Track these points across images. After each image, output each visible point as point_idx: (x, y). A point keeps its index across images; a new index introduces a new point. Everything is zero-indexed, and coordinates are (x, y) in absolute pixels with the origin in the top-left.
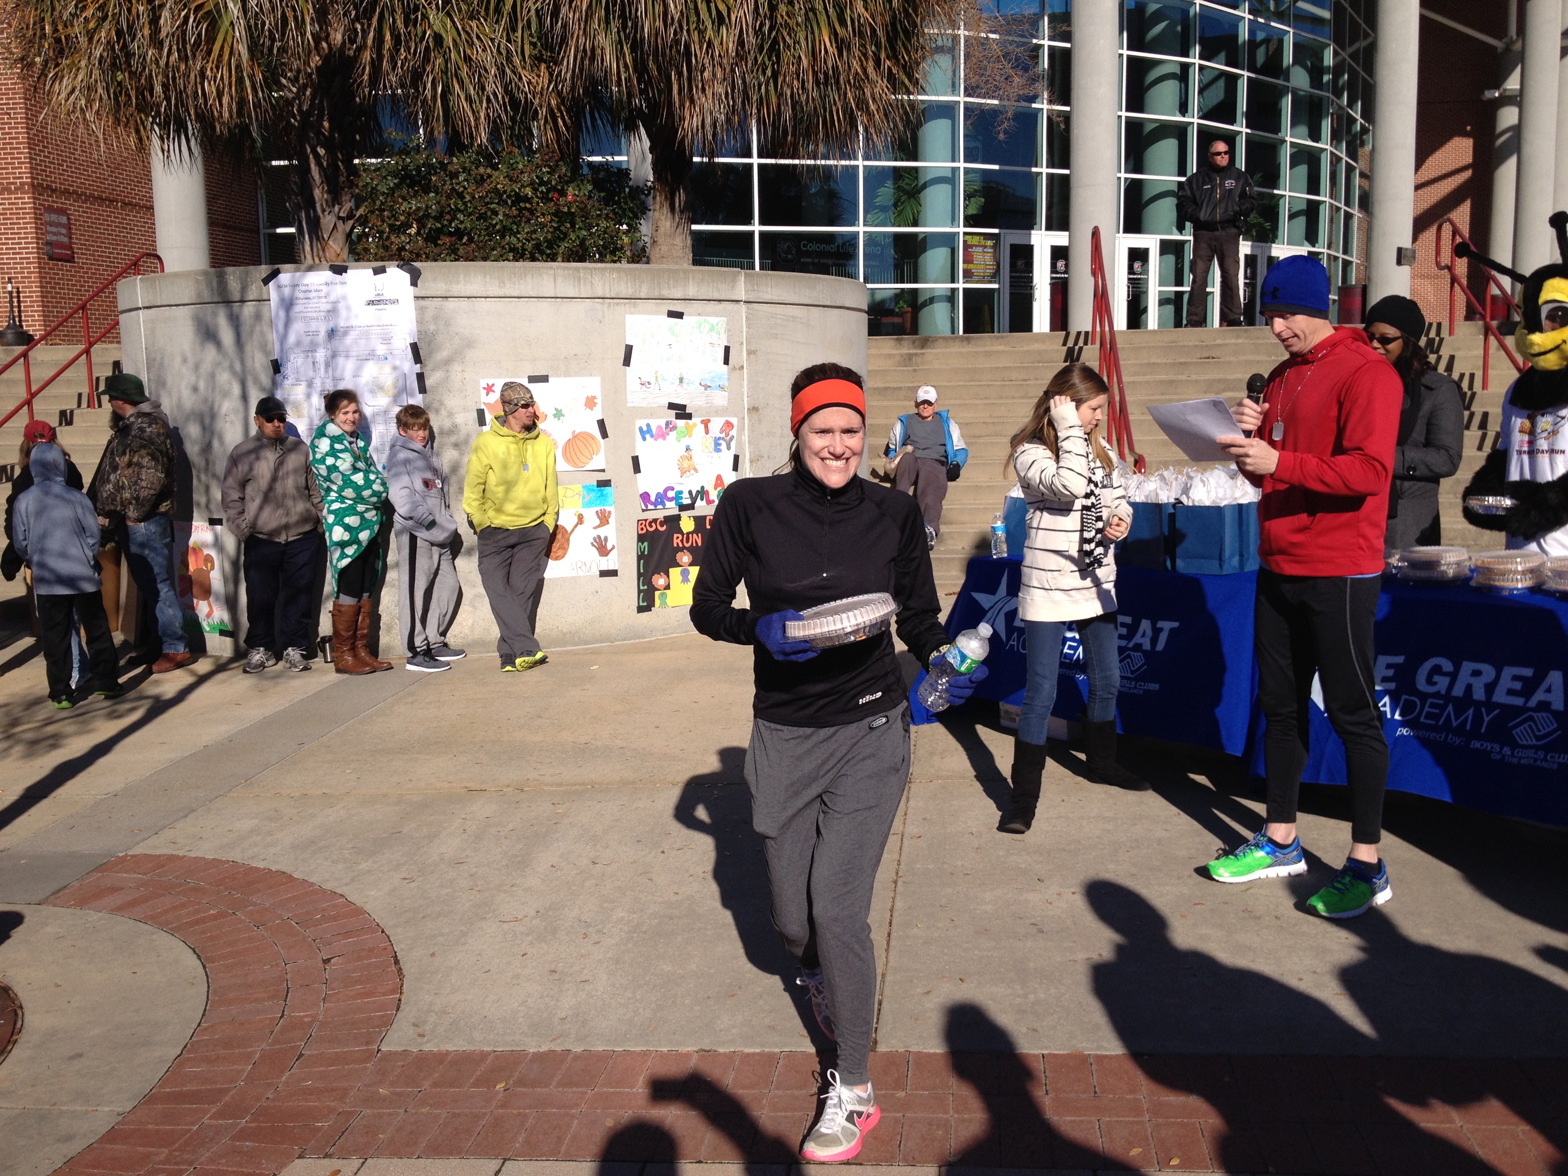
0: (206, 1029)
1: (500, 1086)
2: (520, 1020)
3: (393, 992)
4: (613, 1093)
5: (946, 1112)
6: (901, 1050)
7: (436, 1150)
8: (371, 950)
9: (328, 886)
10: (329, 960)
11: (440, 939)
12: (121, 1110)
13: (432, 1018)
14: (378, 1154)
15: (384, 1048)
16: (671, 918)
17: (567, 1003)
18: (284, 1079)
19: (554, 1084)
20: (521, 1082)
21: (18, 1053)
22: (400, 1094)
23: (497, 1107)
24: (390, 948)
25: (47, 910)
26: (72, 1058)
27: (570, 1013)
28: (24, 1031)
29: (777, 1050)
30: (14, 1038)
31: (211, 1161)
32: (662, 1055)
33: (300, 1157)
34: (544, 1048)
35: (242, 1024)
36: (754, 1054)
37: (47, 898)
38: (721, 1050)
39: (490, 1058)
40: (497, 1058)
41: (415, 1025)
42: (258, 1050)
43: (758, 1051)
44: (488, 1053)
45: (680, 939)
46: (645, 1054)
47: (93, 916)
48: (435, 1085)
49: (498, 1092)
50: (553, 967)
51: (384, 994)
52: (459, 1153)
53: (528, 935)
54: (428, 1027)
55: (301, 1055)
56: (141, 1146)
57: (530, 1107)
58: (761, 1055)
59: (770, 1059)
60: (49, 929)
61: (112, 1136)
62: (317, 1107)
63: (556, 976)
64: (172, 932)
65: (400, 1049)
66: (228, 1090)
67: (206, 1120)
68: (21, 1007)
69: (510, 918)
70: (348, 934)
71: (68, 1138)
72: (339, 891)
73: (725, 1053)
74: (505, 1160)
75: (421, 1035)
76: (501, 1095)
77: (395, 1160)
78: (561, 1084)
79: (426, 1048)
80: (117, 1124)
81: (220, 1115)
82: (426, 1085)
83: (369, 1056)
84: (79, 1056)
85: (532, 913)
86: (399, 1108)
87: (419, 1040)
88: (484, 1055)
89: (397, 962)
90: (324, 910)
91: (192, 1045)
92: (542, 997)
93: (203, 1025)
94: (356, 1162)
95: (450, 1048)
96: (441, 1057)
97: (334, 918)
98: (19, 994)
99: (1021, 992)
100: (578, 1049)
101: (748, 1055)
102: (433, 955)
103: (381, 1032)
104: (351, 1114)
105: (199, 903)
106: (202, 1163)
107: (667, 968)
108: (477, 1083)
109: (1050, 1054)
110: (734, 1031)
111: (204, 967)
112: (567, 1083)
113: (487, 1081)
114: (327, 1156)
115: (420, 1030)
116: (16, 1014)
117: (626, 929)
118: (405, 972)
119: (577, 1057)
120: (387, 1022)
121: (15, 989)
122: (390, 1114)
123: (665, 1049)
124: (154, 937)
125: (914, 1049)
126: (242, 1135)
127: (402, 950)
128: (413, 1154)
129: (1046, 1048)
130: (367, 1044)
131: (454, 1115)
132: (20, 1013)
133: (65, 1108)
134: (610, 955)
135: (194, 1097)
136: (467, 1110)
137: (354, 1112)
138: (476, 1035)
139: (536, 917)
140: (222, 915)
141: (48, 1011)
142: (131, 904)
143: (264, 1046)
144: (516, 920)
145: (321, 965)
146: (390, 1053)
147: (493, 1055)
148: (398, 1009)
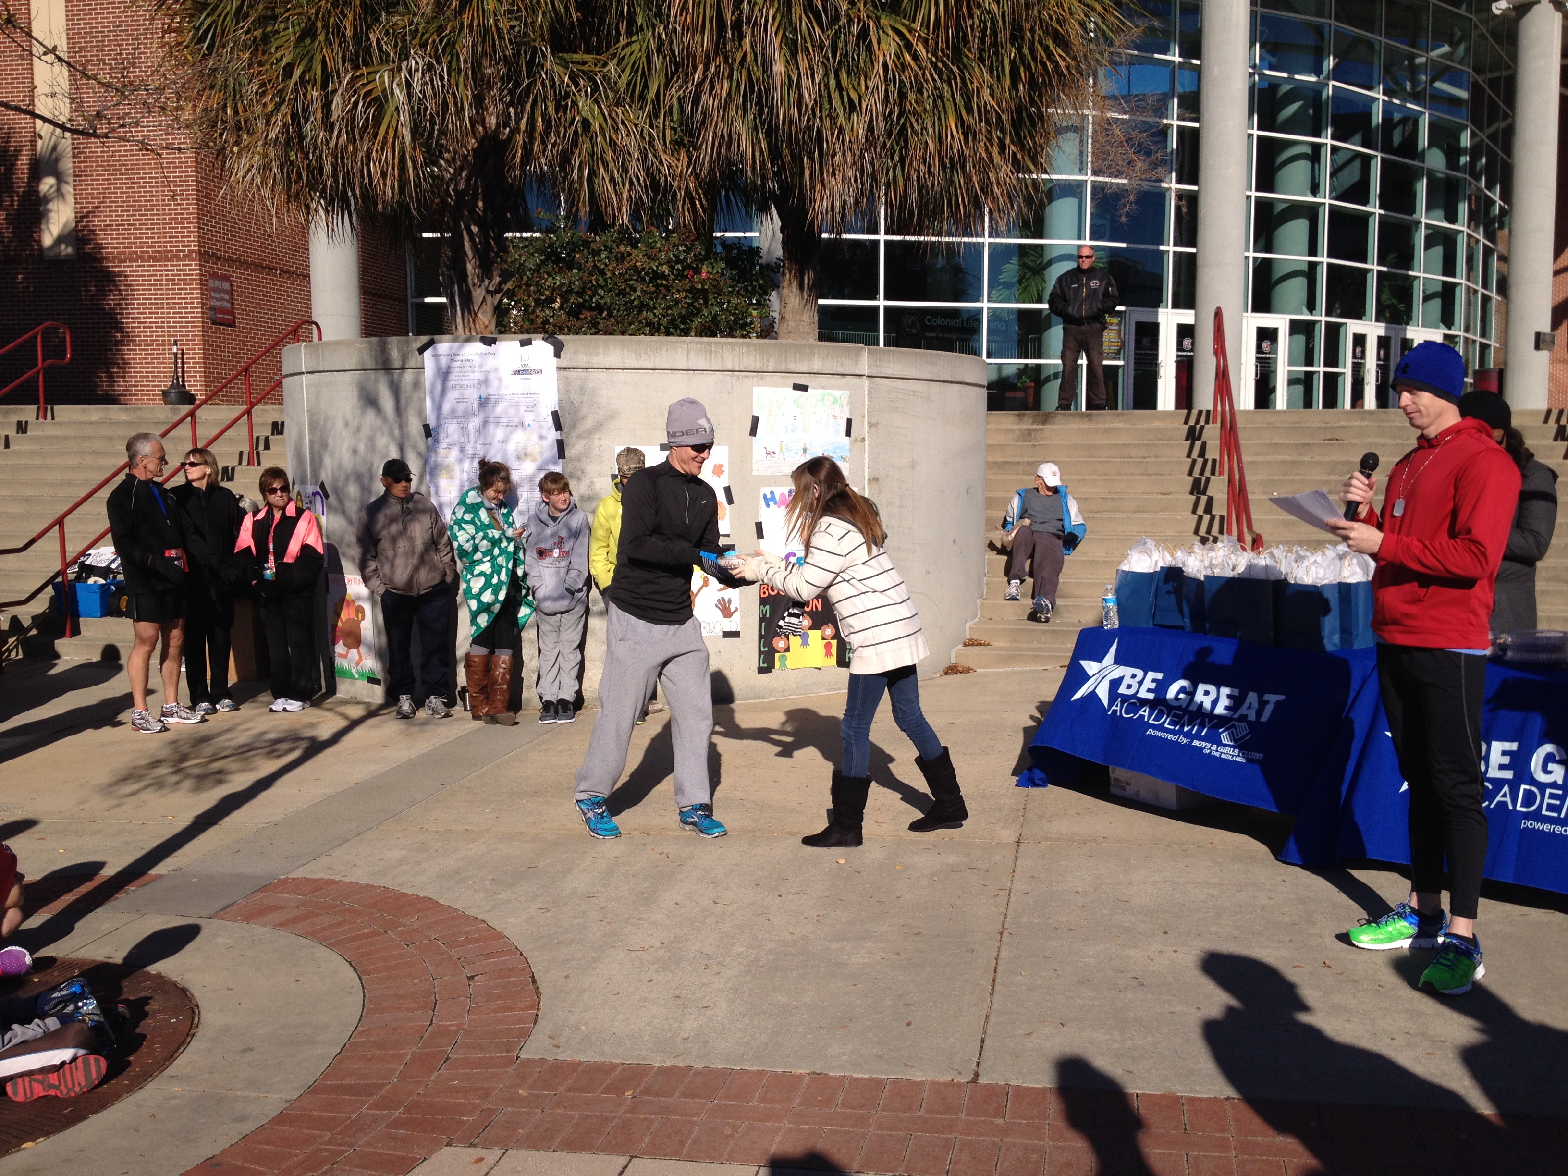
0: (363, 1032)
1: (629, 1094)
2: (647, 1038)
3: (531, 1007)
4: (732, 1105)
5: (1041, 1139)
6: (1002, 1083)
7: (570, 1145)
8: (510, 970)
9: (471, 912)
10: (473, 977)
11: (574, 963)
12: (289, 1098)
13: (566, 1032)
14: (518, 1146)
15: (523, 1056)
16: (787, 955)
17: (690, 1025)
18: (432, 1078)
19: (677, 1094)
20: (647, 1091)
21: (196, 1045)
22: (538, 1096)
23: (625, 1112)
24: (527, 969)
25: (217, 923)
26: (244, 1051)
27: (692, 1034)
28: (200, 1026)
29: (883, 1077)
30: (193, 1031)
31: (368, 1144)
32: (776, 1075)
33: (448, 1145)
34: (668, 1063)
35: (395, 1029)
36: (862, 1079)
37: (217, 913)
38: (831, 1074)
39: (619, 1069)
40: (624, 1069)
41: (551, 1037)
42: (408, 1052)
43: (866, 1076)
44: (617, 1065)
45: (795, 973)
46: (761, 1073)
47: (257, 930)
48: (570, 1090)
49: (626, 1099)
50: (677, 993)
51: (522, 1009)
52: (590, 1150)
53: (654, 964)
54: (562, 1039)
55: (448, 1059)
56: (307, 1128)
57: (655, 1114)
58: (869, 1080)
59: (879, 1084)
60: (220, 940)
61: (281, 1118)
62: (463, 1104)
63: (679, 1001)
64: (330, 946)
65: (538, 1057)
66: (383, 1085)
67: (364, 1110)
68: (198, 1006)
69: (637, 947)
70: (488, 955)
71: (243, 1119)
72: (480, 917)
73: (835, 1078)
74: (632, 1157)
75: (557, 1047)
76: (629, 1102)
77: (533, 1152)
78: (684, 1095)
79: (561, 1058)
80: (286, 1109)
81: (377, 1106)
82: (561, 1089)
83: (510, 1061)
84: (251, 1049)
85: (658, 944)
86: (536, 1107)
87: (555, 1050)
88: (614, 1067)
89: (534, 981)
90: (468, 933)
91: (350, 1045)
92: (667, 1019)
93: (360, 1029)
94: (498, 1152)
95: (583, 1058)
96: (575, 1066)
97: (477, 941)
98: (196, 995)
99: (1119, 1038)
100: (699, 1065)
101: (856, 1080)
102: (567, 977)
103: (520, 1042)
104: (491, 1112)
105: (355, 923)
106: (361, 1146)
107: (783, 999)
108: (608, 1090)
109: (1143, 1094)
110: (844, 1058)
111: (360, 978)
112: (690, 1094)
113: (617, 1088)
114: (472, 1145)
115: (555, 1042)
116: (193, 1012)
117: (745, 962)
118: (541, 991)
119: (698, 1073)
120: (526, 1034)
121: (192, 990)
122: (528, 1113)
123: (779, 1070)
124: (314, 950)
125: (1014, 1083)
126: (397, 1124)
127: (539, 971)
128: (549, 1148)
129: (1140, 1088)
130: (508, 1051)
131: (587, 1116)
132: (196, 1010)
133: (239, 1093)
134: (730, 985)
135: (352, 1090)
136: (598, 1114)
137: (497, 1110)
138: (606, 1048)
139: (661, 948)
140: (375, 934)
141: (221, 1011)
142: (295, 920)
143: (414, 1049)
144: (643, 949)
145: (466, 981)
146: (528, 1060)
147: (621, 1067)
148: (535, 1023)
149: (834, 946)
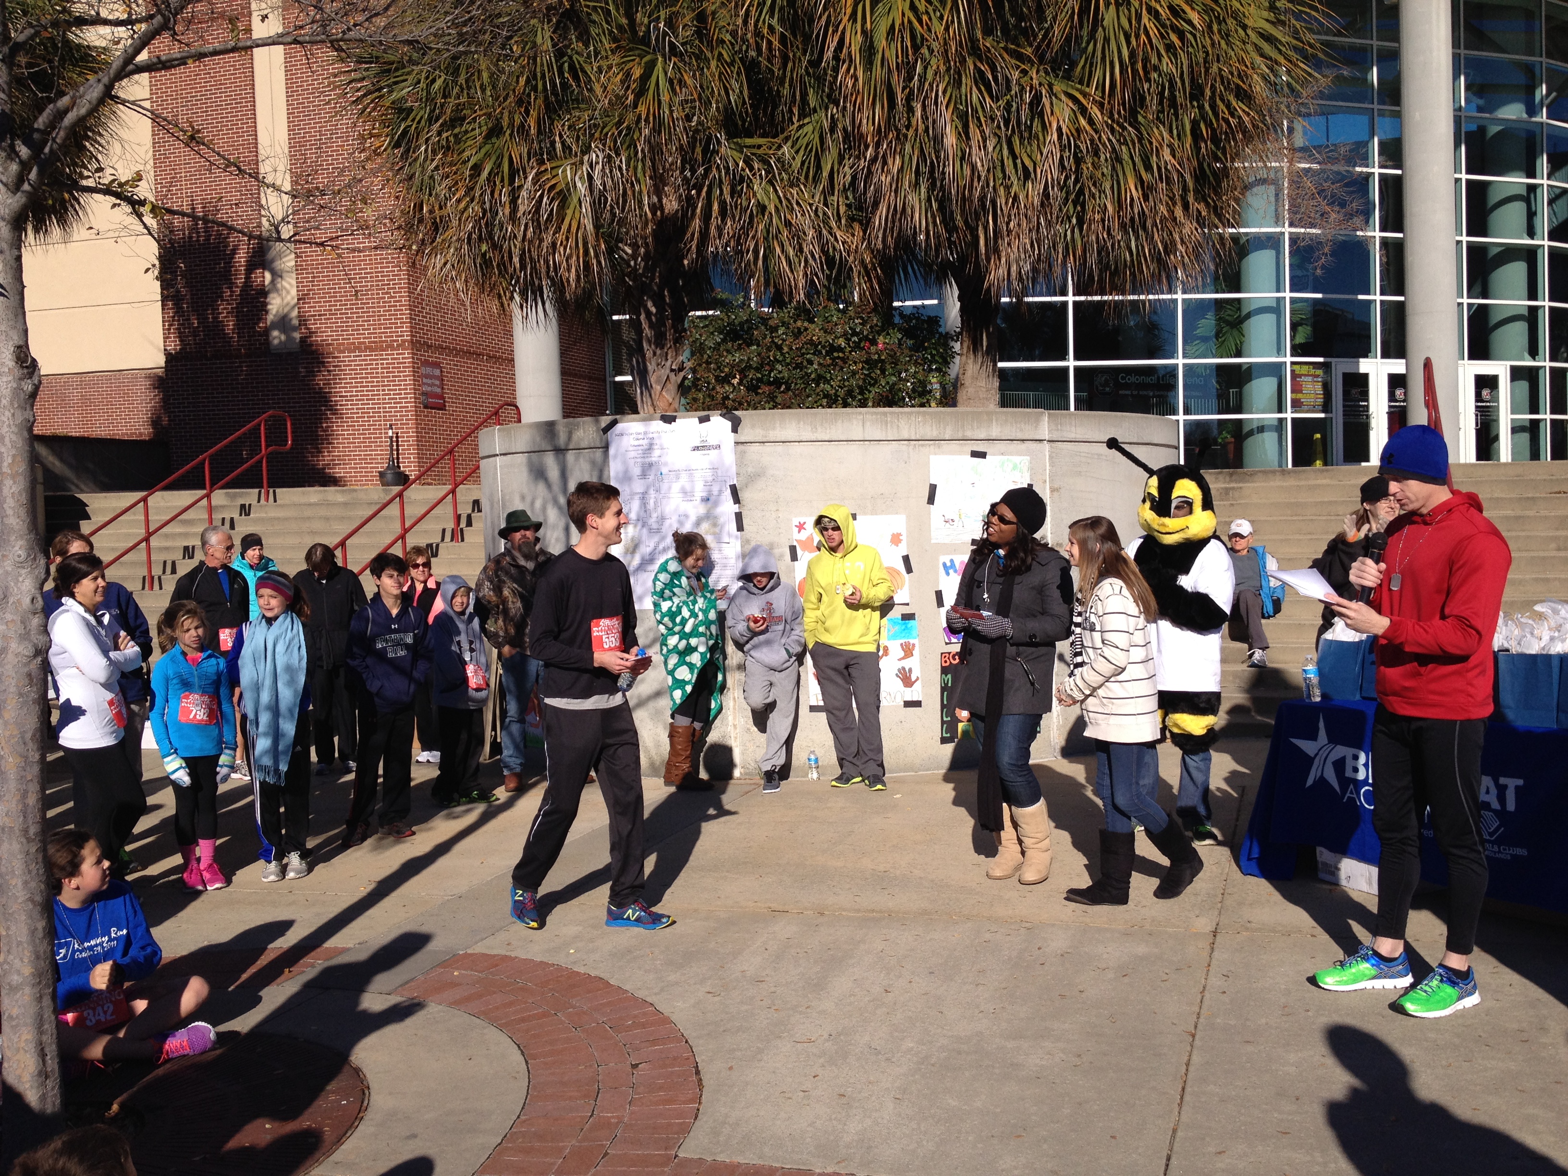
0: (525, 1121)
2: (808, 1140)
3: (692, 1101)
8: (675, 1058)
9: (640, 994)
10: (635, 1066)
11: (739, 1054)
13: (726, 1130)
15: (681, 1155)
16: (959, 1053)
17: (854, 1128)
21: (364, 1129)
24: (692, 1058)
26: (407, 1137)
27: (856, 1138)
28: (369, 1109)
30: (361, 1114)
34: (829, 1170)
35: (556, 1119)
37: (396, 989)
39: (778, 1174)
41: (710, 1135)
42: (569, 1145)
44: (777, 1169)
45: (967, 1074)
47: (433, 1008)
50: (842, 1091)
51: (684, 1103)
53: (820, 1057)
54: (722, 1138)
55: (606, 1154)
63: (844, 1100)
64: (501, 1028)
65: (696, 1157)
68: (368, 1088)
69: (804, 1039)
70: (655, 1042)
72: (649, 999)
75: (717, 1146)
79: (720, 1158)
83: (667, 1160)
84: (414, 1136)
85: (826, 1036)
87: (714, 1149)
88: (772, 1171)
89: (698, 1072)
90: (635, 1016)
91: (511, 1136)
92: (831, 1119)
93: (522, 1118)
95: (742, 1160)
96: (732, 1168)
97: (644, 1026)
98: (368, 1076)
102: (731, 1068)
103: (679, 1139)
105: (526, 1002)
107: (953, 1103)
110: (1016, 1172)
111: (527, 1062)
115: (715, 1140)
116: (364, 1094)
117: (915, 1059)
118: (704, 1083)
120: (686, 1130)
121: (364, 1070)
124: (485, 1031)
127: (703, 1061)
130: (666, 1149)
132: (367, 1092)
134: (897, 1084)
138: (766, 1150)
139: (828, 1041)
140: (545, 1015)
141: (390, 1094)
142: (468, 999)
143: (574, 1142)
144: (810, 1041)
145: (629, 1069)
146: (687, 1160)
147: (780, 1172)
148: (696, 1118)
149: (1010, 1044)
